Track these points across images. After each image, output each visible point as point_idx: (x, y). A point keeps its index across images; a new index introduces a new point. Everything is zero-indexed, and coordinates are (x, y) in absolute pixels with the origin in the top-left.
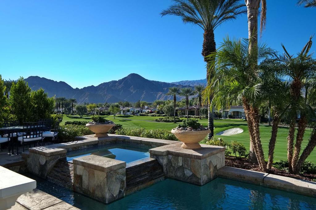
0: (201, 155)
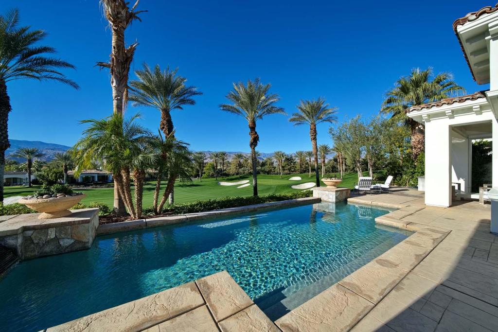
0: (89, 218)
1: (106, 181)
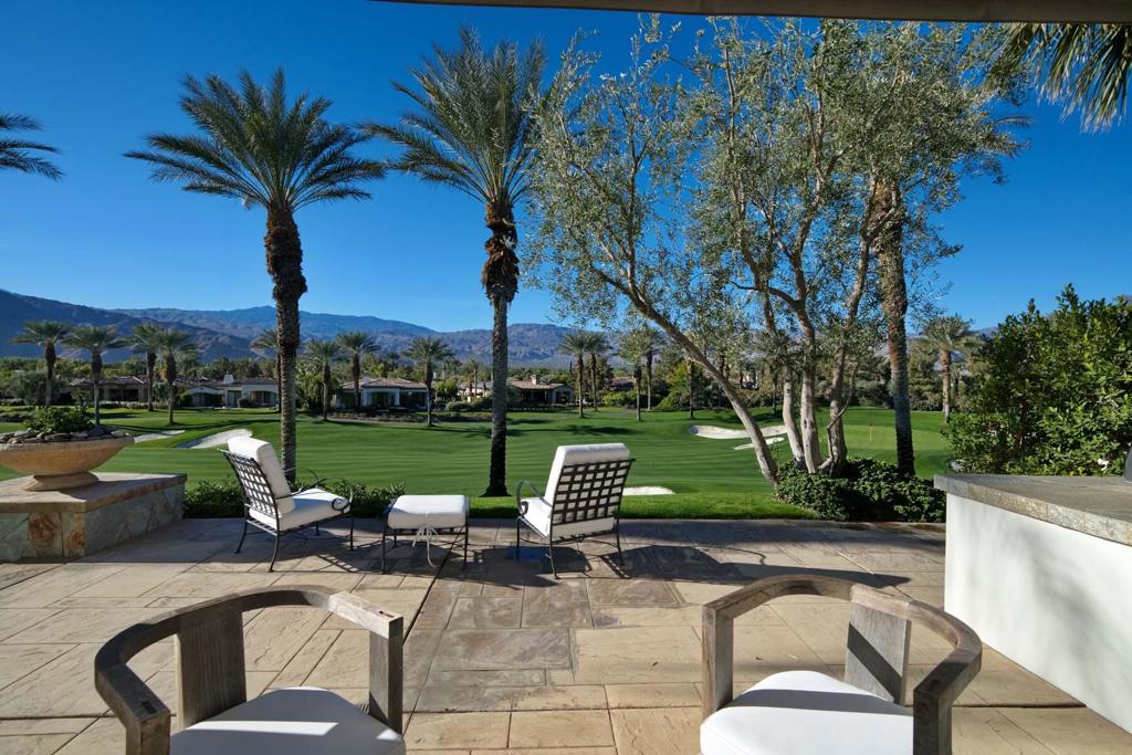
1: (418, 405)
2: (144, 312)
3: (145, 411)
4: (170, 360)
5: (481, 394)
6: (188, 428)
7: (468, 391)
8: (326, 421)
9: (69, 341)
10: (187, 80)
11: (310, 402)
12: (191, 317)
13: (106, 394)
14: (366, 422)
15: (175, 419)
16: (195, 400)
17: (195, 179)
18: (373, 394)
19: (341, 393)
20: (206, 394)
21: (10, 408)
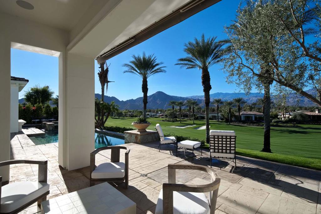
1: (261, 121)
2: (191, 97)
3: (189, 120)
4: (193, 108)
5: (288, 117)
6: (197, 125)
7: (282, 116)
8: (230, 124)
9: (176, 105)
10: (185, 45)
11: (226, 119)
12: (200, 97)
13: (182, 116)
14: (243, 125)
15: (195, 122)
16: (199, 118)
17: (188, 66)
18: (245, 117)
19: (235, 116)
20: (201, 116)
21: (168, 119)
